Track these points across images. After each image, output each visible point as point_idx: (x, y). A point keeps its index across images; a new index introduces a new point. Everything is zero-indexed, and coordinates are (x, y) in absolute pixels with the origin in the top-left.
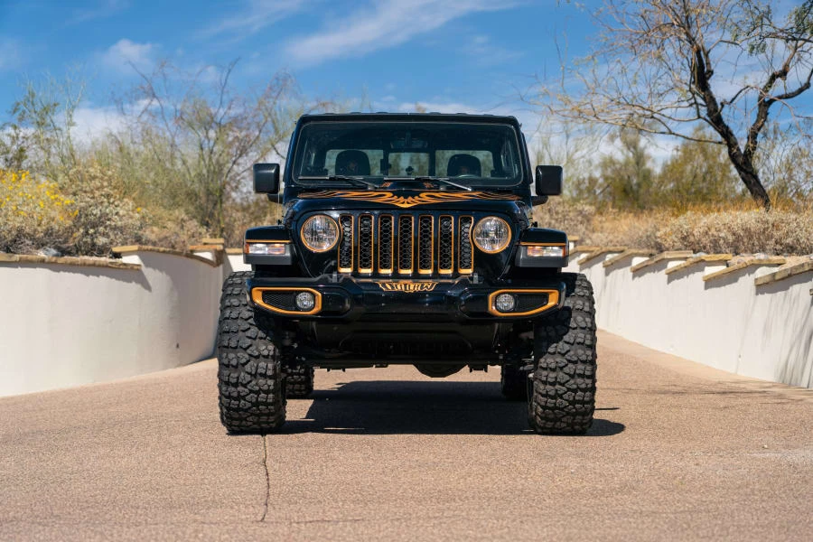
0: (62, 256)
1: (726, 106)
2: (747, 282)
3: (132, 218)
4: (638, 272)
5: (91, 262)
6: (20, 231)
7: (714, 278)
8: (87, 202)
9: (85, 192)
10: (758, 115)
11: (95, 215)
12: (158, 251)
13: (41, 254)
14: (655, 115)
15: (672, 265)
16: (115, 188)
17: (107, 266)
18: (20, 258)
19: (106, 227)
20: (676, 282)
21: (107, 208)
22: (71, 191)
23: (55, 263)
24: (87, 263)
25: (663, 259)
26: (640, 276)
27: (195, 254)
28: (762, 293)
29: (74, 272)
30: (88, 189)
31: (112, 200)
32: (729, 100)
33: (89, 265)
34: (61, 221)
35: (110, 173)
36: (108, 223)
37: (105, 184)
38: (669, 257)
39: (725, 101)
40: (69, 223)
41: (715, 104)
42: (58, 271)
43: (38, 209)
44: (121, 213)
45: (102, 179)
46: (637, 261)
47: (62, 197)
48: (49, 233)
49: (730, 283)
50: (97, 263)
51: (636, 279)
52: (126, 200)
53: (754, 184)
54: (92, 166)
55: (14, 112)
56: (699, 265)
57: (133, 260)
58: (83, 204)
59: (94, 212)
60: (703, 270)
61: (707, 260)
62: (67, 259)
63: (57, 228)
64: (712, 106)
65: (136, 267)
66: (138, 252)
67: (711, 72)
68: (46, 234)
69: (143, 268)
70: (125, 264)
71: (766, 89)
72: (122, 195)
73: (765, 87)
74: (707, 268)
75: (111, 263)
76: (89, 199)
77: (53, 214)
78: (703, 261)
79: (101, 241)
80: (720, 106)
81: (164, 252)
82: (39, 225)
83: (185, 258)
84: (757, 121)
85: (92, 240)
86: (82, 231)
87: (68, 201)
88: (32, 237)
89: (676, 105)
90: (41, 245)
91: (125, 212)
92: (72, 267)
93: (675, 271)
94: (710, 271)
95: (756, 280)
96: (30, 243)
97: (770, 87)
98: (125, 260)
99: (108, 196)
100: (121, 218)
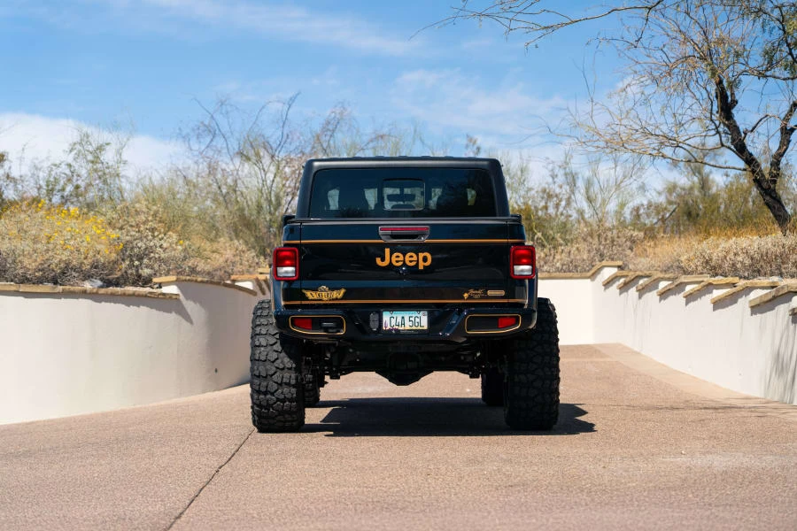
0: (108, 286)
1: (749, 134)
2: (744, 303)
3: (175, 250)
4: (664, 295)
5: (131, 293)
6: (67, 264)
7: (720, 300)
8: (134, 236)
9: (132, 226)
10: (781, 142)
11: (140, 248)
12: (196, 281)
13: (88, 286)
14: (680, 145)
15: (689, 288)
16: (160, 222)
17: (146, 296)
18: (63, 290)
19: (150, 259)
20: (692, 304)
21: (151, 241)
22: (119, 225)
23: (97, 293)
24: (127, 293)
25: (681, 283)
26: (665, 299)
27: (236, 284)
28: (755, 314)
29: (115, 303)
30: (133, 224)
31: (156, 234)
32: (751, 129)
33: (129, 295)
34: (106, 253)
35: (155, 208)
36: (152, 255)
37: (150, 218)
38: (686, 281)
39: (747, 130)
40: (113, 256)
41: (739, 133)
42: (100, 302)
43: (85, 244)
44: (165, 245)
45: (148, 213)
46: (663, 285)
47: (110, 231)
48: (95, 266)
49: (731, 304)
50: (136, 293)
51: (662, 301)
52: (170, 233)
53: (778, 208)
54: (139, 202)
55: (71, 151)
56: (709, 288)
57: (172, 290)
58: (128, 238)
59: (139, 245)
60: (711, 292)
61: (714, 283)
62: (111, 289)
63: (102, 260)
64: (735, 133)
65: (174, 297)
66: (177, 282)
67: (735, 102)
68: (92, 267)
69: (182, 297)
70: (164, 294)
71: (787, 119)
72: (167, 229)
73: (786, 115)
74: (715, 291)
75: (151, 293)
76: (134, 233)
77: (99, 247)
78: (710, 284)
79: (146, 272)
80: (743, 135)
81: (202, 282)
82: (86, 258)
83: (223, 287)
84: (780, 148)
85: (137, 271)
86: (127, 262)
87: (114, 234)
88: (78, 269)
89: (704, 134)
90: (87, 277)
91: (170, 245)
92: (113, 298)
93: (691, 294)
94: (717, 293)
95: (750, 301)
96: (76, 275)
97: (791, 115)
98: (165, 290)
99: (153, 230)
100: (165, 250)
